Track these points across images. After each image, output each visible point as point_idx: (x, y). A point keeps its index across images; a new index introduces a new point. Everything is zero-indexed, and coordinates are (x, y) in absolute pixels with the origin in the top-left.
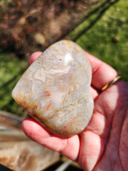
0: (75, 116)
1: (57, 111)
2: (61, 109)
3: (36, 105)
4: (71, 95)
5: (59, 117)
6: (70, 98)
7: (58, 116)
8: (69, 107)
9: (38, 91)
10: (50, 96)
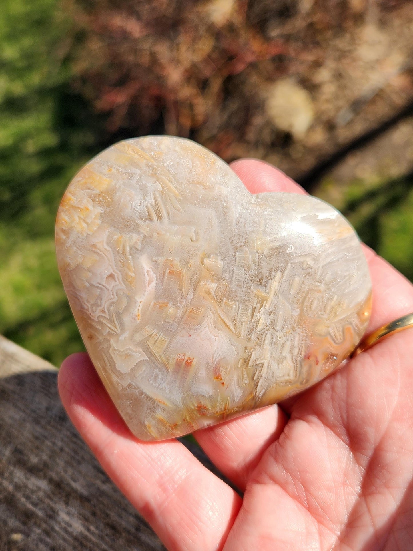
0: (296, 313)
1: (246, 362)
2: (246, 348)
3: (196, 405)
4: (225, 299)
5: (266, 365)
6: (231, 307)
7: (262, 367)
8: (257, 322)
9: (165, 385)
10: (194, 362)
